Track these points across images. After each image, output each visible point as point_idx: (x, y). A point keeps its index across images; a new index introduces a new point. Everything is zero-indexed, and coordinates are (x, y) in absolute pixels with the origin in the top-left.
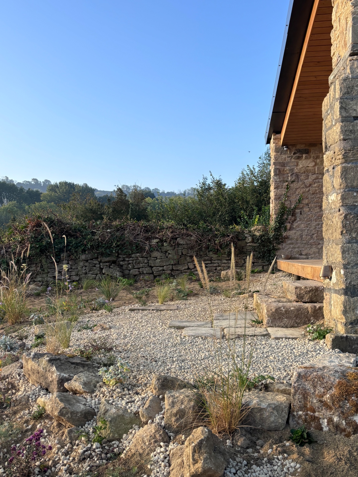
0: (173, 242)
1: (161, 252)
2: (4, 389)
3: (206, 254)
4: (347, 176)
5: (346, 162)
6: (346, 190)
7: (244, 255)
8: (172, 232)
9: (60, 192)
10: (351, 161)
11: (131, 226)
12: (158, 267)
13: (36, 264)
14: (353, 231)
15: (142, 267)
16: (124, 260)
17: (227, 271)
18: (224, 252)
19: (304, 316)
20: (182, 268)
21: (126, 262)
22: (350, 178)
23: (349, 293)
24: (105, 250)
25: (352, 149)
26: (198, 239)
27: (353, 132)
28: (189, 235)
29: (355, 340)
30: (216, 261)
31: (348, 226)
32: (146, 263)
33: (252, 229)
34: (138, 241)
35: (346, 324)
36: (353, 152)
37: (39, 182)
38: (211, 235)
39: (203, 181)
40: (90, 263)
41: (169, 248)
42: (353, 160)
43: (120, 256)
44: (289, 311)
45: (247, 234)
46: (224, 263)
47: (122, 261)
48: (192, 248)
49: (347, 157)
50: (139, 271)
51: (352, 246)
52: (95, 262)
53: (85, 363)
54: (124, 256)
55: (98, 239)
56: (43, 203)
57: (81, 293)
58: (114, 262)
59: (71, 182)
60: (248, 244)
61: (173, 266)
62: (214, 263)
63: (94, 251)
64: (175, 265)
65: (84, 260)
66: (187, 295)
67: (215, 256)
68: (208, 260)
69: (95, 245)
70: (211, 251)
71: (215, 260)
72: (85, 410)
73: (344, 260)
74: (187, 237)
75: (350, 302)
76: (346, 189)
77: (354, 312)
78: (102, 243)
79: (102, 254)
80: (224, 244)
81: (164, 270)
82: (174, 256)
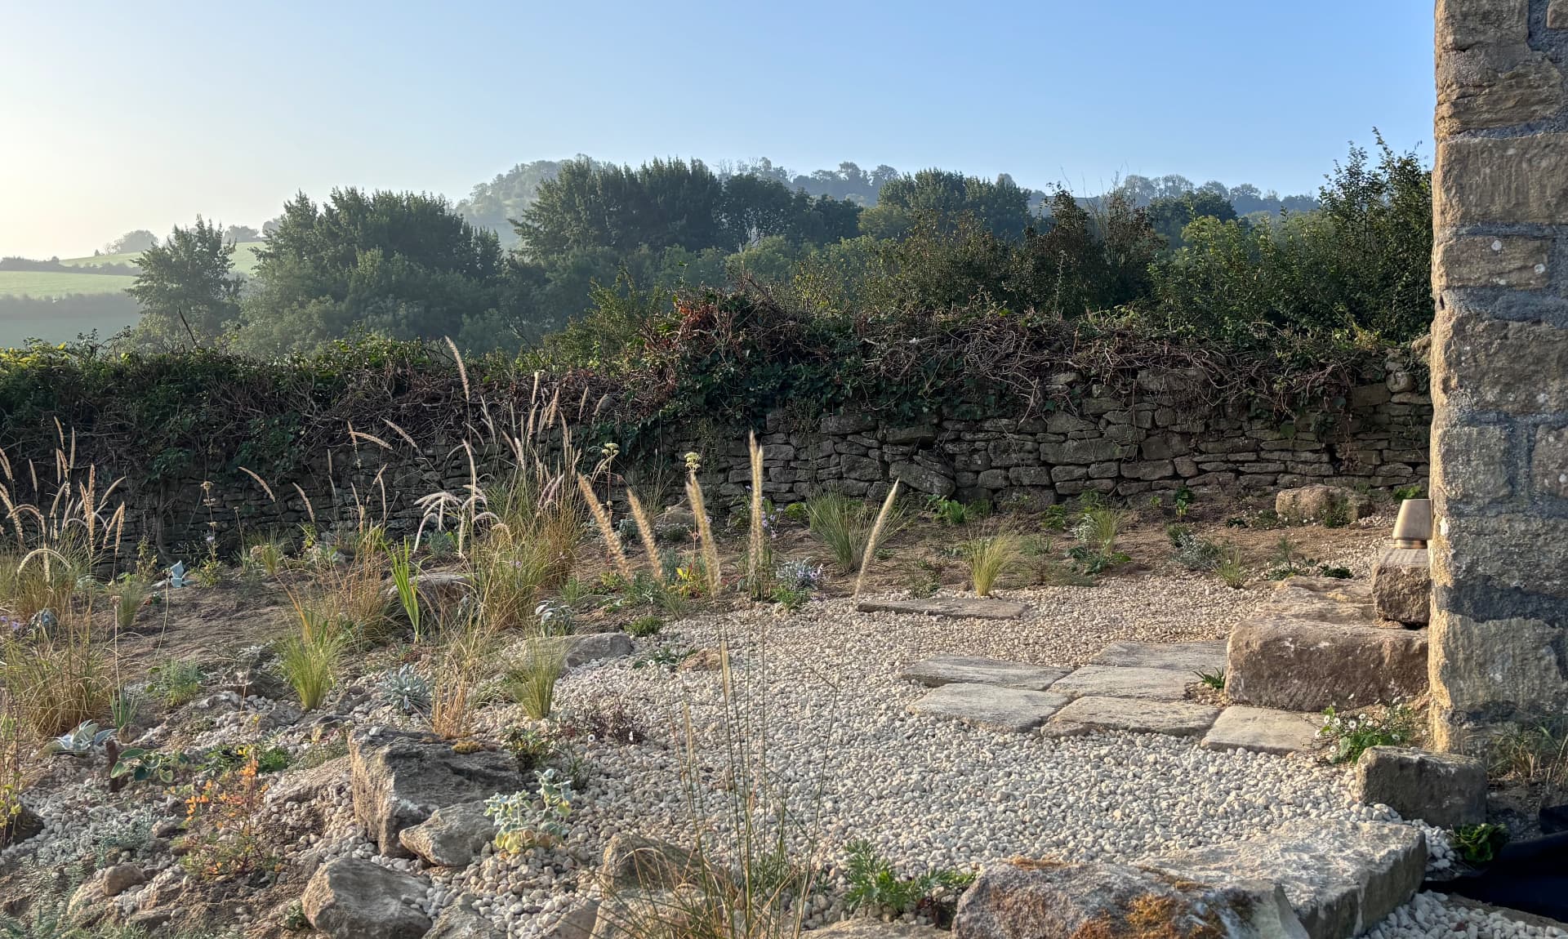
0: (1124, 385)
1: (1082, 416)
2: (292, 828)
3: (1240, 428)
4: (1465, 181)
5: (1465, 128)
6: (1463, 231)
7: (1382, 435)
8: (1120, 351)
9: (917, 203)
10: (1484, 126)
11: (988, 329)
12: (1071, 467)
13: (696, 440)
14: (1486, 380)
15: (1017, 465)
16: (958, 440)
17: (1295, 492)
18: (1303, 422)
19: (1365, 673)
20: (1154, 473)
21: (964, 446)
22: (1478, 186)
23: (1467, 604)
24: (896, 405)
25: (1490, 79)
26: (1212, 376)
27: (1493, 17)
28: (1180, 362)
29: (1454, 780)
30: (1276, 455)
31: (1465, 361)
32: (1030, 452)
33: (1415, 344)
34: (1005, 377)
35: (1453, 715)
36: (1490, 93)
37: (862, 175)
38: (1257, 364)
39: (1349, 165)
40: (851, 444)
41: (1106, 403)
42: (1492, 121)
43: (946, 424)
44: (1311, 653)
45: (1394, 360)
46: (1305, 462)
47: (953, 441)
48: (1189, 406)
49: (1467, 109)
50: (1007, 478)
51: (1480, 433)
52: (867, 442)
53: (495, 773)
54: (958, 426)
55: (877, 369)
56: (863, 240)
57: (801, 540)
58: (926, 444)
59: (953, 172)
60: (1395, 399)
61: (1123, 466)
62: (1268, 461)
63: (863, 408)
64: (1128, 461)
65: (835, 435)
66: (1101, 570)
67: (1270, 437)
68: (1244, 449)
69: (866, 387)
70: (1258, 417)
71: (1271, 451)
72: (399, 919)
73: (1450, 483)
74: (1172, 367)
75: (1470, 639)
76: (1463, 225)
77: (1483, 675)
78: (889, 380)
79: (890, 417)
80: (1303, 394)
81: (1090, 478)
82: (1124, 431)
